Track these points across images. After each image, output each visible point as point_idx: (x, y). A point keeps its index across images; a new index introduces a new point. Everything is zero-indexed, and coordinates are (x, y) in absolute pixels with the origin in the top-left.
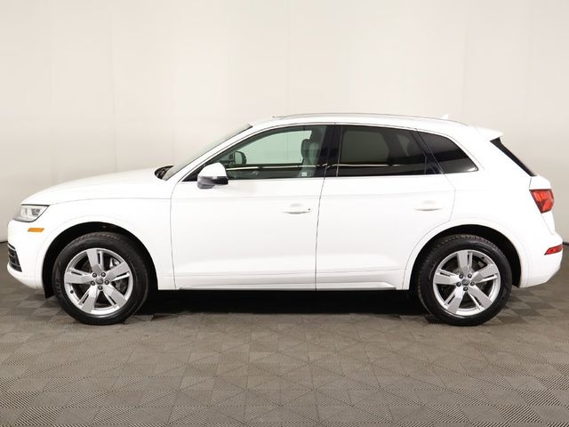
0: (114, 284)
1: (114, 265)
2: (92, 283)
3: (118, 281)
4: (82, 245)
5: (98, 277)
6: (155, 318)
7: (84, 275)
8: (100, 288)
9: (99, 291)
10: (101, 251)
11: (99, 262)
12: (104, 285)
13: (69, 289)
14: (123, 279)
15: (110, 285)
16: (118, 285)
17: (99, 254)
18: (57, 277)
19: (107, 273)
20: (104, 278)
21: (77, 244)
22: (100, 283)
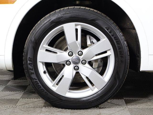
0: (90, 63)
1: (92, 43)
2: (68, 63)
3: (96, 61)
4: (59, 18)
5: (75, 56)
6: (127, 102)
7: (59, 54)
8: (76, 68)
9: (75, 72)
10: (80, 26)
11: (77, 39)
12: (80, 65)
13: (41, 68)
14: (102, 59)
15: (87, 65)
16: (95, 65)
17: (77, 30)
18: (30, 55)
19: (85, 51)
20: (81, 57)
21: (53, 18)
22: (76, 62)
